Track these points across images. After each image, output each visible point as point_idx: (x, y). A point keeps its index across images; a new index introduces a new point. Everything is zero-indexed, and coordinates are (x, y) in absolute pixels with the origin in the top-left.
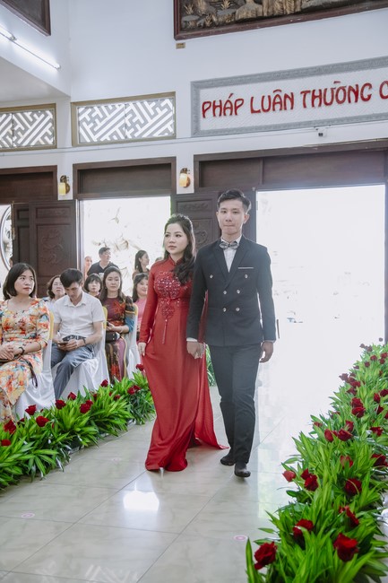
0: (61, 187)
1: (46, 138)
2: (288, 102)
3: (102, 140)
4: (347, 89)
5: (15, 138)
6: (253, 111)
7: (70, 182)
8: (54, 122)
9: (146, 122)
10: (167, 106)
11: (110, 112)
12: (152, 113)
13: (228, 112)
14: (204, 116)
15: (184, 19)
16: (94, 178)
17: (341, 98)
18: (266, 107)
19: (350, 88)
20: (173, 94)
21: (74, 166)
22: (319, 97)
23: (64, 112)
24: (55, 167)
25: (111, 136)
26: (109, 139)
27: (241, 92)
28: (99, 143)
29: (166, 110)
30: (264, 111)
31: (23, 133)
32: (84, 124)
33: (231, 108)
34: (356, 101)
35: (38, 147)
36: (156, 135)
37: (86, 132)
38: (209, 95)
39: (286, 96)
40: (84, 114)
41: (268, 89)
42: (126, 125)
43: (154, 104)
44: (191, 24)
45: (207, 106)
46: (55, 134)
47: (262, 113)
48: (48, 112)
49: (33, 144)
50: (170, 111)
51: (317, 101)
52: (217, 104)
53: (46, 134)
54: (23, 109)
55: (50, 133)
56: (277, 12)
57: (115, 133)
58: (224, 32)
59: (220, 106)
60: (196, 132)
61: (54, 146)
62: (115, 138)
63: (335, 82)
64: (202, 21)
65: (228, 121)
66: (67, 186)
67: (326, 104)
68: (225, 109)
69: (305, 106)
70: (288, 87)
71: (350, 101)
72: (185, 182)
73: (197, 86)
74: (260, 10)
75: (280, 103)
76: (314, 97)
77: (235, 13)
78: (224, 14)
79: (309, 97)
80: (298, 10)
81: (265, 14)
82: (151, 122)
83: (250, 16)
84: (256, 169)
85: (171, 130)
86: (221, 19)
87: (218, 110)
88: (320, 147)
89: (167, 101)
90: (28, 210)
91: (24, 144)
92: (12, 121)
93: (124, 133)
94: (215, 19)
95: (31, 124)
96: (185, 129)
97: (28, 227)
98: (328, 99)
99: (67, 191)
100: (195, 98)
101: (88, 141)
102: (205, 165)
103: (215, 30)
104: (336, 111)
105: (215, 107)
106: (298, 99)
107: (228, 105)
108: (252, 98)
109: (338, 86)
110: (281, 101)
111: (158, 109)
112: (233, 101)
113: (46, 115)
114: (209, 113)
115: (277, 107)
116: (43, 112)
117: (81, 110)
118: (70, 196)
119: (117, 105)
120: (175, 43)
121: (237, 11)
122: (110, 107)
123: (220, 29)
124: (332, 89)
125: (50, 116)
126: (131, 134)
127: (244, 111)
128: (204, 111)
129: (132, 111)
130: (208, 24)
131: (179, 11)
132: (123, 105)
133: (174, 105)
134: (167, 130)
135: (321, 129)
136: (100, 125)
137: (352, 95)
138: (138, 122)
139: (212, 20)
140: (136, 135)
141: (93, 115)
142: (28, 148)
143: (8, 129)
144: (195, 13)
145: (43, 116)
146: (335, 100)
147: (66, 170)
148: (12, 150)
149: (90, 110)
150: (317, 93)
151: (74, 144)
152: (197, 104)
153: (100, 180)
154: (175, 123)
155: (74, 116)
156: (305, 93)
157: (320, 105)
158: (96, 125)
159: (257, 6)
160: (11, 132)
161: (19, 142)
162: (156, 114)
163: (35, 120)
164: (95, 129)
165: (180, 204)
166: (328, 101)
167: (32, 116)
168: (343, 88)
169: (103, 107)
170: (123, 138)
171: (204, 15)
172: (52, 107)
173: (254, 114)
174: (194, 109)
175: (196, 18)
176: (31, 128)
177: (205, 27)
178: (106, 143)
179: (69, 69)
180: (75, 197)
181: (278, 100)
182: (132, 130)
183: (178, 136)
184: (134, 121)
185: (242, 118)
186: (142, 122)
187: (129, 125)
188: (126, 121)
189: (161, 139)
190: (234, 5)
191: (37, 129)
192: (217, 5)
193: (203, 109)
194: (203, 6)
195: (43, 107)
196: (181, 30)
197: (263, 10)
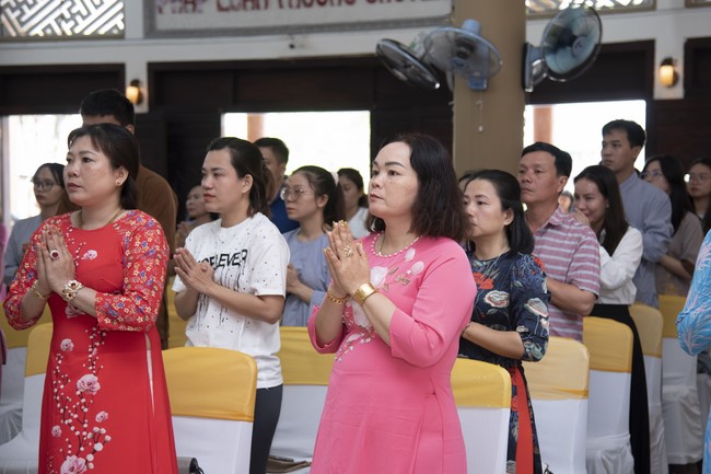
3: (33, 33)
6: (220, 8)
9: (89, 13)
13: (190, 8)
25: (44, 30)
26: (41, 34)
28: (28, 39)
30: (234, 8)
32: (8, 11)
34: (340, 4)
36: (102, 32)
42: (62, 17)
47: (232, 12)
57: (49, 26)
60: (151, 31)
67: (306, 5)
68: (187, 4)
69: (281, 6)
71: (332, 4)
72: (135, 98)
82: (95, 13)
85: (121, 26)
87: (177, 6)
93: (60, 26)
96: (137, 29)
101: (14, 34)
102: (160, 75)
104: (316, 15)
114: (168, 8)
115: (249, 4)
126: (72, 29)
127: (209, 6)
134: (116, 27)
135: (298, 39)
136: (29, 13)
138: (79, 13)
140: (77, 30)
146: (315, 0)
154: (125, 18)
157: (298, 5)
158: (23, 13)
162: (102, 4)
164: (23, 19)
166: (308, 1)
170: (59, 33)
173: (224, 15)
174: (151, 4)
178: (37, 39)
182: (72, 23)
183: (128, 35)
184: (74, 10)
185: (208, 16)
186: (84, 13)
187: (67, 16)
188: (64, 10)
189: (108, 37)
193: (155, 1)
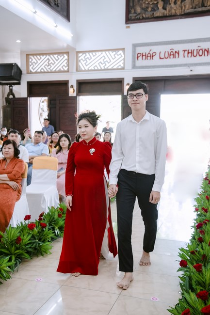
0: (71, 90)
1: (64, 67)
2: (177, 54)
3: (90, 69)
4: (203, 50)
5: (49, 67)
6: (160, 58)
7: (75, 88)
8: (68, 60)
9: (110, 61)
10: (120, 54)
11: (94, 56)
12: (114, 57)
13: (149, 58)
14: (138, 59)
15: (130, 15)
16: (86, 86)
17: (201, 54)
18: (166, 57)
19: (205, 50)
20: (124, 49)
21: (77, 81)
22: (191, 53)
23: (73, 56)
24: (68, 81)
25: (94, 67)
26: (93, 69)
27: (155, 49)
28: (88, 71)
29: (120, 56)
30: (165, 58)
31: (53, 64)
33: (150, 56)
34: (208, 55)
35: (60, 72)
36: (115, 67)
37: (83, 65)
38: (140, 50)
39: (176, 52)
40: (82, 57)
41: (167, 48)
42: (101, 62)
43: (114, 53)
44: (133, 18)
45: (139, 55)
46: (68, 65)
47: (165, 59)
48: (65, 55)
49: (57, 70)
50: (122, 56)
51: (190, 55)
52: (144, 54)
53: (64, 65)
54: (53, 54)
55: (66, 65)
56: (173, 14)
58: (148, 22)
59: (145, 55)
60: (134, 67)
61: (68, 71)
62: (96, 68)
63: (199, 47)
64: (138, 17)
65: (148, 62)
66: (74, 89)
67: (194, 56)
68: (148, 56)
69: (184, 57)
70: (176, 48)
71: (205, 55)
73: (135, 46)
74: (165, 13)
75: (173, 55)
76: (188, 53)
77: (153, 14)
78: (148, 14)
79: (186, 52)
80: (183, 13)
81: (168, 15)
82: (113, 61)
83: (161, 15)
85: (122, 65)
86: (147, 16)
87: (144, 57)
88: (191, 76)
89: (121, 52)
90: (55, 100)
91: (54, 70)
92: (48, 59)
93: (100, 66)
94: (144, 16)
95: (57, 60)
96: (129, 65)
97: (55, 108)
98: (195, 54)
99: (74, 92)
100: (134, 51)
101: (83, 69)
103: (144, 21)
104: (198, 59)
105: (143, 56)
106: (181, 53)
107: (149, 55)
108: (160, 53)
109: (200, 48)
110: (174, 54)
111: (116, 55)
112: (151, 53)
113: (64, 57)
114: (140, 58)
115: (172, 56)
116: (63, 55)
117: (80, 55)
118: (75, 95)
119: (97, 53)
120: (125, 26)
121: (155, 13)
122: (94, 54)
123: (147, 20)
124: (197, 50)
125: (66, 57)
126: (104, 67)
127: (156, 58)
128: (138, 57)
129: (104, 56)
130: (141, 18)
131: (128, 11)
132: (100, 53)
133: (124, 54)
134: (120, 65)
135: (192, 68)
136: (89, 62)
137: (206, 53)
138: (107, 61)
139: (143, 16)
140: (106, 67)
141: (86, 57)
142: (55, 72)
143: (46, 63)
144: (135, 13)
145: (63, 57)
146: (198, 54)
147: (73, 82)
148: (48, 72)
149: (84, 55)
150: (190, 51)
151: (77, 70)
152: (135, 54)
153: (88, 87)
154: (124, 62)
155: (77, 57)
156: (185, 51)
157: (191, 56)
158: (87, 62)
159: (164, 11)
160: (48, 64)
161: (51, 69)
162: (115, 57)
163: (59, 59)
164: (87, 64)
166: (195, 55)
167: (57, 57)
168: (202, 49)
169: (91, 54)
170: (99, 68)
171: (139, 14)
172: (67, 53)
173: (161, 60)
174: (134, 57)
175: (135, 15)
176: (57, 63)
177: (139, 19)
178: (92, 70)
179: (77, 38)
180: (77, 95)
181: (172, 53)
182: (104, 65)
183: (125, 68)
184: (105, 60)
185: (156, 61)
186: (109, 61)
187: (103, 62)
188: (101, 60)
189: (117, 69)
190: (153, 10)
191: (60, 63)
192: (145, 9)
193: (137, 56)
194: (138, 10)
195: (63, 53)
196: (129, 20)
197: (166, 13)
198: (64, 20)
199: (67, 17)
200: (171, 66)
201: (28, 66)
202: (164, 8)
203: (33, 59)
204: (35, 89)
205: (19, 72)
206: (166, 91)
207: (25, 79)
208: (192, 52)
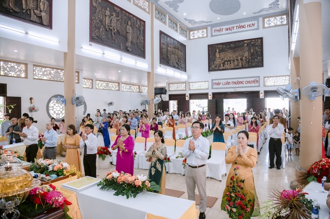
0: (187, 98)
3: (194, 89)
6: (223, 85)
7: (188, 96)
8: (185, 86)
13: (218, 85)
16: (193, 96)
20: (208, 81)
23: (187, 84)
24: (186, 94)
27: (220, 81)
31: (179, 87)
32: (191, 86)
35: (182, 90)
37: (191, 88)
38: (214, 82)
40: (191, 84)
41: (226, 81)
43: (204, 83)
44: (211, 69)
46: (186, 88)
47: (225, 85)
54: (179, 83)
58: (217, 71)
60: (212, 88)
61: (185, 90)
62: (197, 89)
63: (237, 81)
70: (229, 81)
72: (210, 97)
73: (212, 80)
79: (233, 83)
82: (204, 86)
83: (222, 69)
84: (224, 95)
86: (217, 69)
87: (216, 84)
88: (235, 92)
90: (180, 102)
92: (177, 85)
93: (199, 88)
95: (181, 86)
96: (210, 88)
100: (212, 82)
102: (214, 94)
104: (238, 85)
106: (231, 83)
108: (223, 83)
110: (228, 83)
112: (219, 83)
120: (208, 72)
122: (196, 83)
129: (200, 84)
131: (209, 67)
132: (198, 83)
133: (208, 83)
135: (235, 89)
136: (194, 86)
137: (241, 83)
140: (201, 88)
141: (193, 84)
143: (177, 87)
146: (237, 83)
147: (188, 94)
148: (177, 90)
151: (189, 90)
154: (208, 86)
155: (189, 84)
161: (179, 89)
165: (209, 102)
167: (181, 84)
168: (239, 82)
172: (185, 83)
174: (212, 84)
177: (214, 70)
179: (189, 77)
180: (189, 99)
184: (201, 86)
185: (221, 86)
188: (199, 86)
189: (206, 89)
190: (219, 67)
191: (183, 87)
192: (216, 67)
193: (213, 84)
194: (213, 67)
195: (183, 83)
196: (209, 70)
197: (224, 68)
198: (184, 72)
199: (185, 71)
200: (225, 88)
201: (169, 88)
202: (223, 66)
203: (171, 85)
204: (172, 97)
205: (166, 91)
206: (226, 98)
207: (168, 93)
208: (235, 83)
